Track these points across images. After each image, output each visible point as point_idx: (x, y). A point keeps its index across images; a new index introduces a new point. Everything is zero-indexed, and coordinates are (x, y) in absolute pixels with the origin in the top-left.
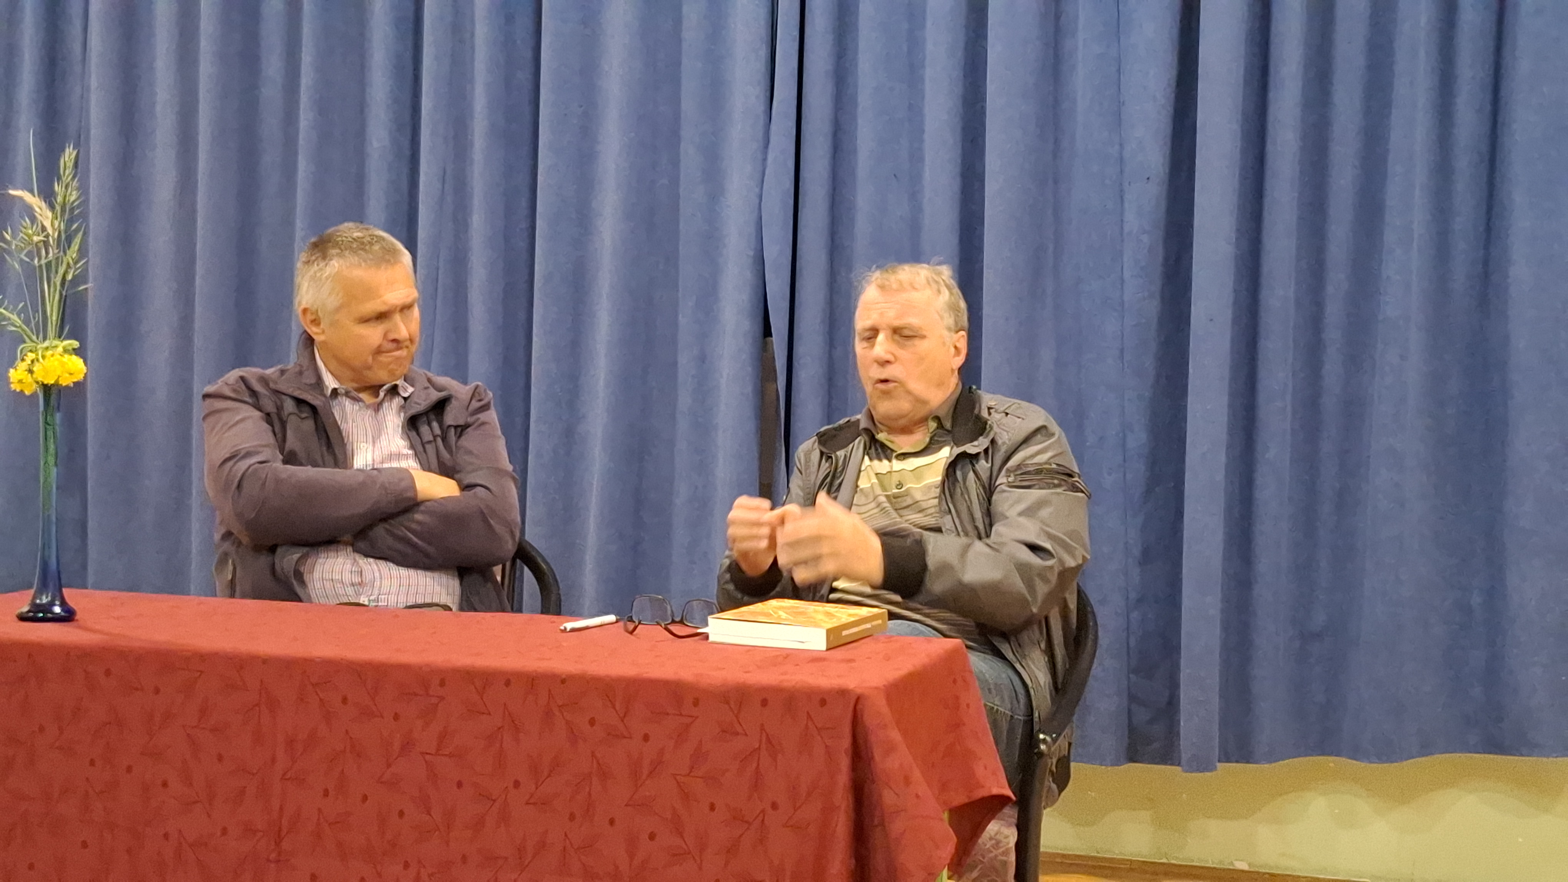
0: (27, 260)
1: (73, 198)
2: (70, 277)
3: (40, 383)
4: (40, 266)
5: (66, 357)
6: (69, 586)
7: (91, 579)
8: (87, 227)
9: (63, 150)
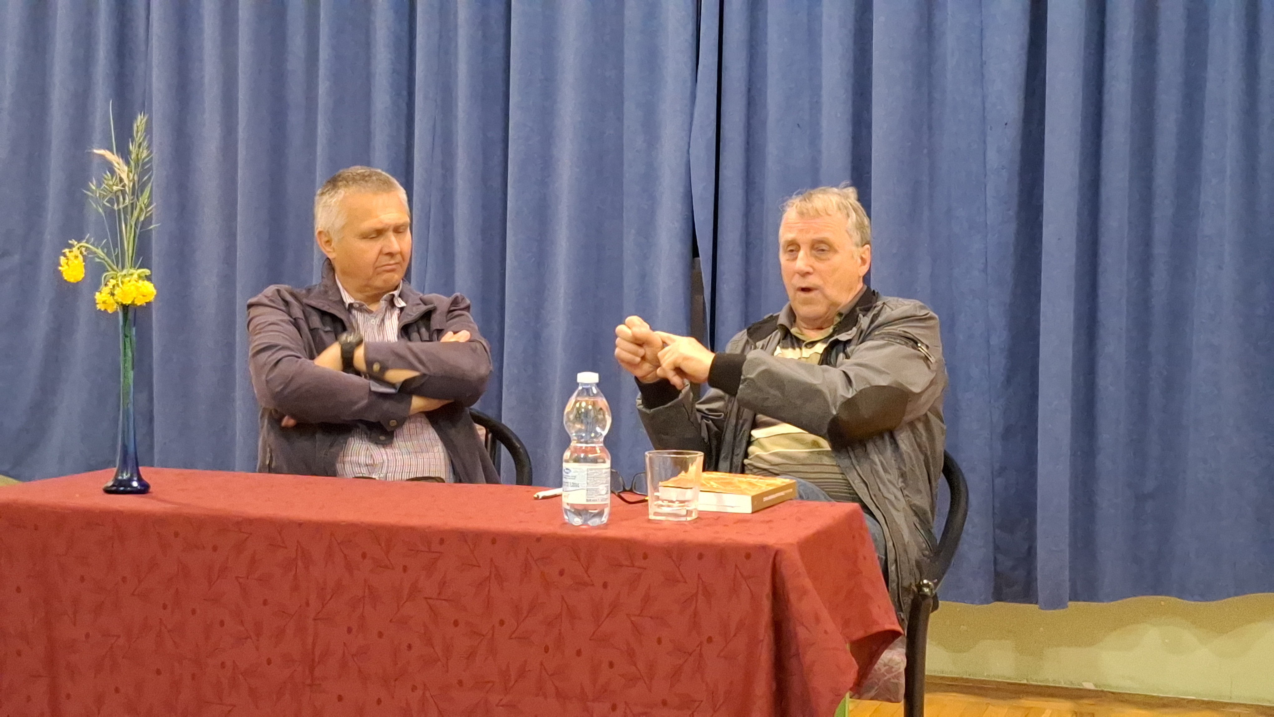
0: (108, 205)
1: (144, 155)
2: (142, 218)
3: (120, 304)
4: (119, 210)
5: (140, 281)
6: (143, 466)
7: (157, 459)
9: (135, 118)
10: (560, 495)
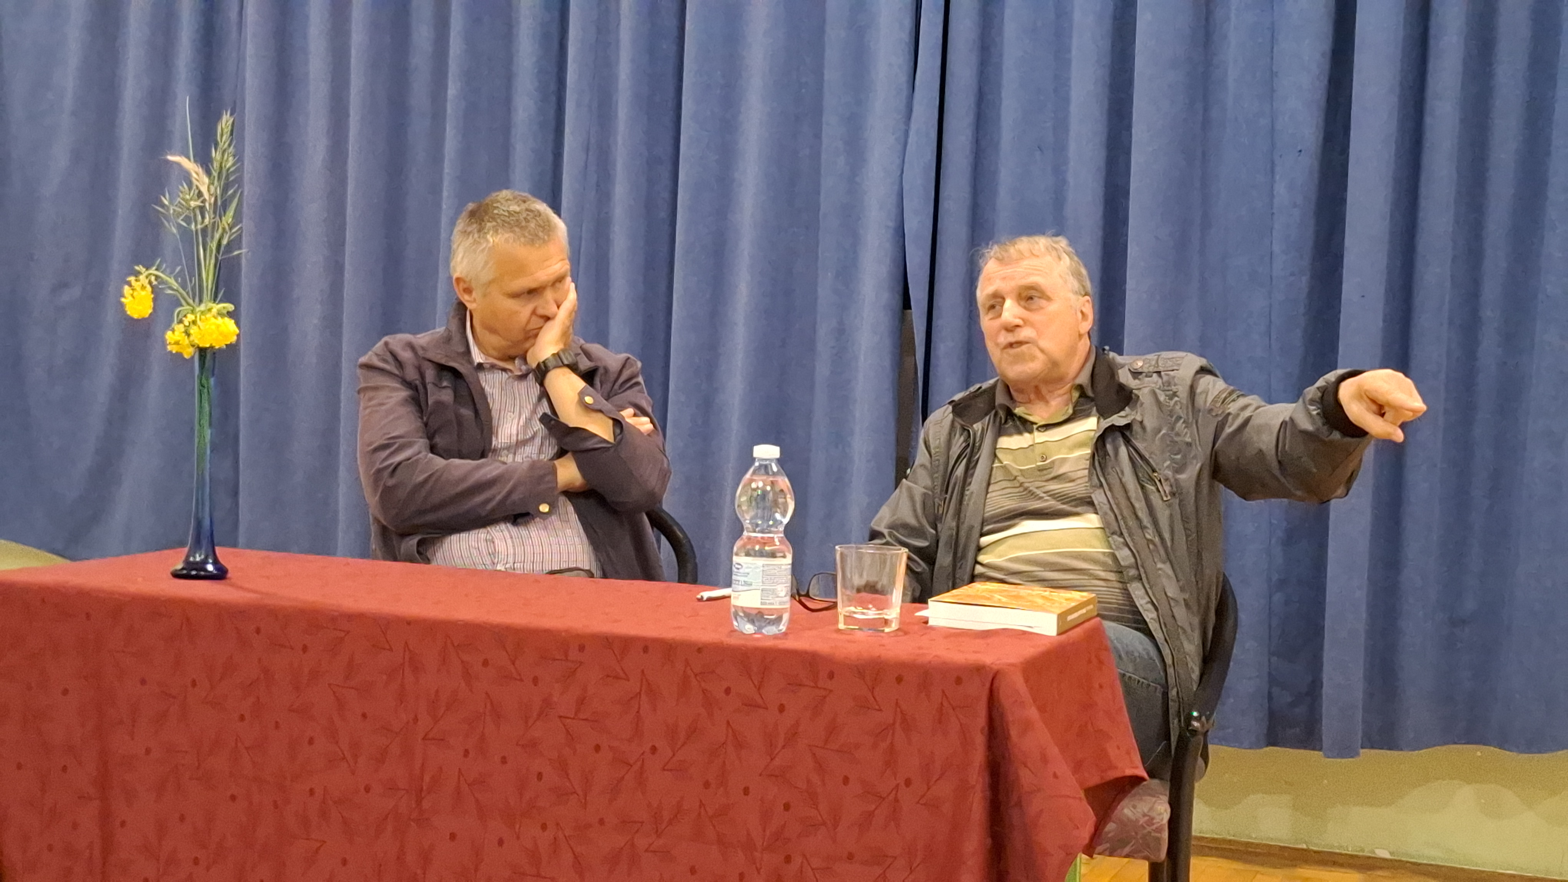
0: (184, 224)
1: (229, 164)
2: (225, 242)
3: (197, 346)
4: (197, 231)
5: (221, 319)
6: (220, 546)
7: (241, 540)
8: (242, 193)
9: (219, 118)
10: (729, 597)
